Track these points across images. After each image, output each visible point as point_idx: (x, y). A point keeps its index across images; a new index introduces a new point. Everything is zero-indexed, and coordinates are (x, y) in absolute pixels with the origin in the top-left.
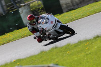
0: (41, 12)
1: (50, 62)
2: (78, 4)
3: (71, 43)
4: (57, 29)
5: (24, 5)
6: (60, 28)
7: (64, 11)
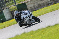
3: (34, 30)
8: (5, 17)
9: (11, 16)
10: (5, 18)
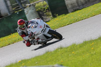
0: (46, 12)
1: (55, 62)
2: (83, 5)
4: (46, 33)
5: (30, 6)
6: (48, 33)
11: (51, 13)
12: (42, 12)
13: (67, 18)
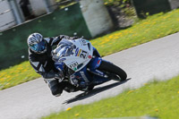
0: (125, 7)
1: (143, 111)
7: (172, 6)
8: (88, 23)
9: (107, 21)
10: (85, 27)
11: (134, 11)
12: (116, 7)
13: (167, 19)
